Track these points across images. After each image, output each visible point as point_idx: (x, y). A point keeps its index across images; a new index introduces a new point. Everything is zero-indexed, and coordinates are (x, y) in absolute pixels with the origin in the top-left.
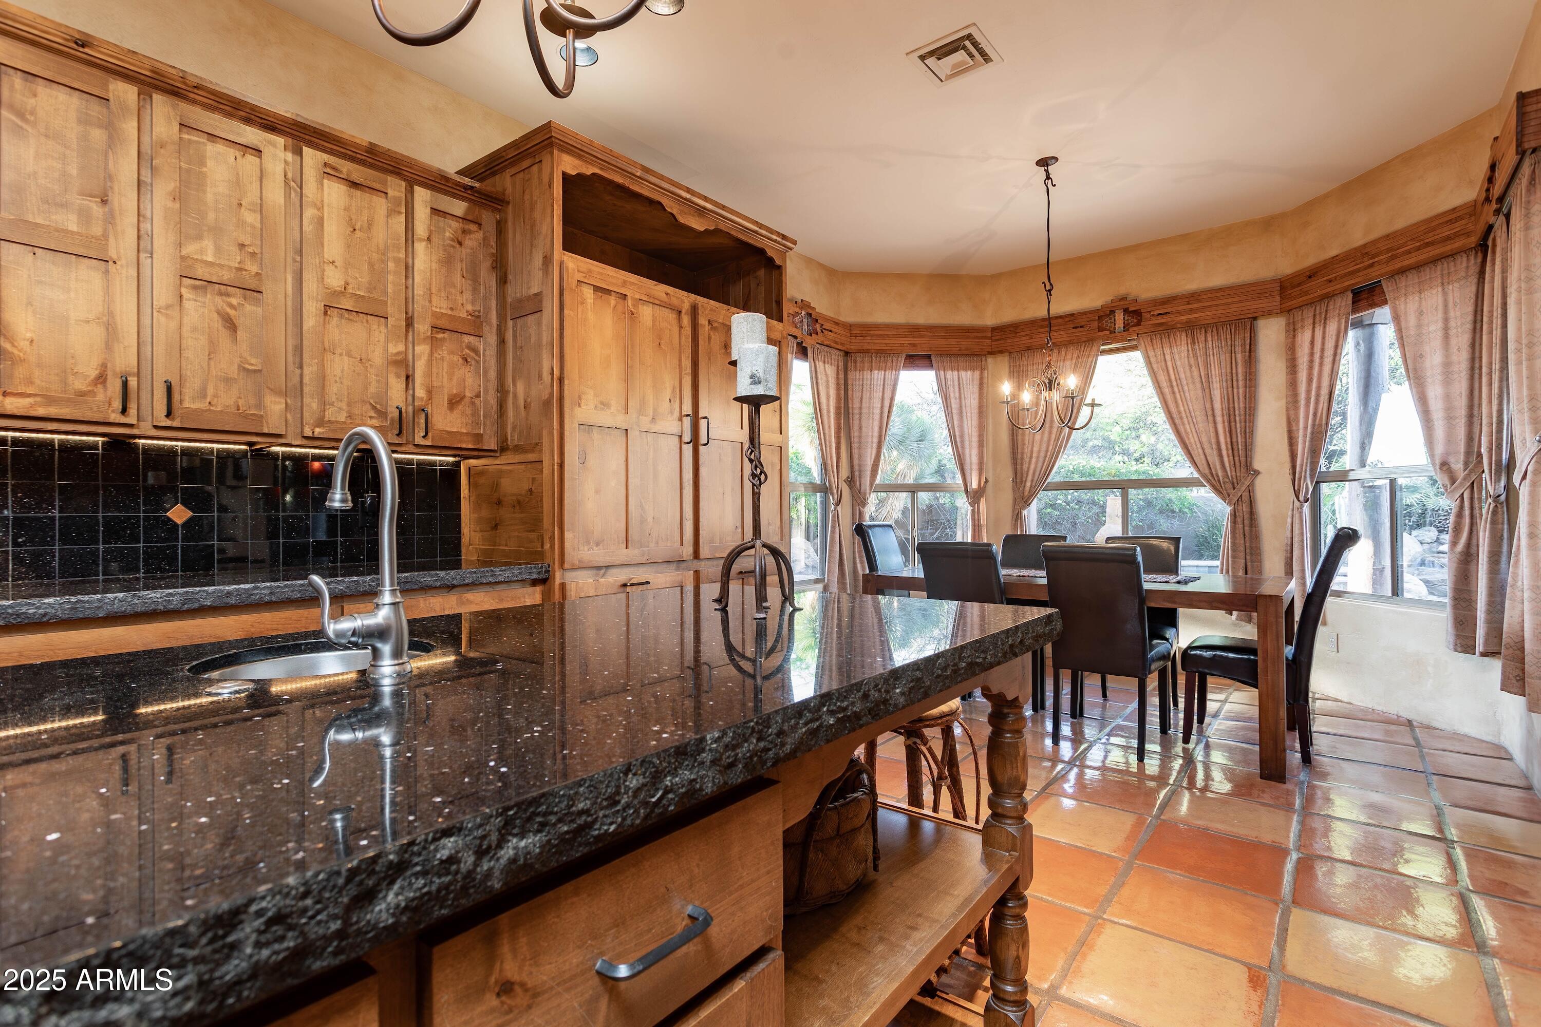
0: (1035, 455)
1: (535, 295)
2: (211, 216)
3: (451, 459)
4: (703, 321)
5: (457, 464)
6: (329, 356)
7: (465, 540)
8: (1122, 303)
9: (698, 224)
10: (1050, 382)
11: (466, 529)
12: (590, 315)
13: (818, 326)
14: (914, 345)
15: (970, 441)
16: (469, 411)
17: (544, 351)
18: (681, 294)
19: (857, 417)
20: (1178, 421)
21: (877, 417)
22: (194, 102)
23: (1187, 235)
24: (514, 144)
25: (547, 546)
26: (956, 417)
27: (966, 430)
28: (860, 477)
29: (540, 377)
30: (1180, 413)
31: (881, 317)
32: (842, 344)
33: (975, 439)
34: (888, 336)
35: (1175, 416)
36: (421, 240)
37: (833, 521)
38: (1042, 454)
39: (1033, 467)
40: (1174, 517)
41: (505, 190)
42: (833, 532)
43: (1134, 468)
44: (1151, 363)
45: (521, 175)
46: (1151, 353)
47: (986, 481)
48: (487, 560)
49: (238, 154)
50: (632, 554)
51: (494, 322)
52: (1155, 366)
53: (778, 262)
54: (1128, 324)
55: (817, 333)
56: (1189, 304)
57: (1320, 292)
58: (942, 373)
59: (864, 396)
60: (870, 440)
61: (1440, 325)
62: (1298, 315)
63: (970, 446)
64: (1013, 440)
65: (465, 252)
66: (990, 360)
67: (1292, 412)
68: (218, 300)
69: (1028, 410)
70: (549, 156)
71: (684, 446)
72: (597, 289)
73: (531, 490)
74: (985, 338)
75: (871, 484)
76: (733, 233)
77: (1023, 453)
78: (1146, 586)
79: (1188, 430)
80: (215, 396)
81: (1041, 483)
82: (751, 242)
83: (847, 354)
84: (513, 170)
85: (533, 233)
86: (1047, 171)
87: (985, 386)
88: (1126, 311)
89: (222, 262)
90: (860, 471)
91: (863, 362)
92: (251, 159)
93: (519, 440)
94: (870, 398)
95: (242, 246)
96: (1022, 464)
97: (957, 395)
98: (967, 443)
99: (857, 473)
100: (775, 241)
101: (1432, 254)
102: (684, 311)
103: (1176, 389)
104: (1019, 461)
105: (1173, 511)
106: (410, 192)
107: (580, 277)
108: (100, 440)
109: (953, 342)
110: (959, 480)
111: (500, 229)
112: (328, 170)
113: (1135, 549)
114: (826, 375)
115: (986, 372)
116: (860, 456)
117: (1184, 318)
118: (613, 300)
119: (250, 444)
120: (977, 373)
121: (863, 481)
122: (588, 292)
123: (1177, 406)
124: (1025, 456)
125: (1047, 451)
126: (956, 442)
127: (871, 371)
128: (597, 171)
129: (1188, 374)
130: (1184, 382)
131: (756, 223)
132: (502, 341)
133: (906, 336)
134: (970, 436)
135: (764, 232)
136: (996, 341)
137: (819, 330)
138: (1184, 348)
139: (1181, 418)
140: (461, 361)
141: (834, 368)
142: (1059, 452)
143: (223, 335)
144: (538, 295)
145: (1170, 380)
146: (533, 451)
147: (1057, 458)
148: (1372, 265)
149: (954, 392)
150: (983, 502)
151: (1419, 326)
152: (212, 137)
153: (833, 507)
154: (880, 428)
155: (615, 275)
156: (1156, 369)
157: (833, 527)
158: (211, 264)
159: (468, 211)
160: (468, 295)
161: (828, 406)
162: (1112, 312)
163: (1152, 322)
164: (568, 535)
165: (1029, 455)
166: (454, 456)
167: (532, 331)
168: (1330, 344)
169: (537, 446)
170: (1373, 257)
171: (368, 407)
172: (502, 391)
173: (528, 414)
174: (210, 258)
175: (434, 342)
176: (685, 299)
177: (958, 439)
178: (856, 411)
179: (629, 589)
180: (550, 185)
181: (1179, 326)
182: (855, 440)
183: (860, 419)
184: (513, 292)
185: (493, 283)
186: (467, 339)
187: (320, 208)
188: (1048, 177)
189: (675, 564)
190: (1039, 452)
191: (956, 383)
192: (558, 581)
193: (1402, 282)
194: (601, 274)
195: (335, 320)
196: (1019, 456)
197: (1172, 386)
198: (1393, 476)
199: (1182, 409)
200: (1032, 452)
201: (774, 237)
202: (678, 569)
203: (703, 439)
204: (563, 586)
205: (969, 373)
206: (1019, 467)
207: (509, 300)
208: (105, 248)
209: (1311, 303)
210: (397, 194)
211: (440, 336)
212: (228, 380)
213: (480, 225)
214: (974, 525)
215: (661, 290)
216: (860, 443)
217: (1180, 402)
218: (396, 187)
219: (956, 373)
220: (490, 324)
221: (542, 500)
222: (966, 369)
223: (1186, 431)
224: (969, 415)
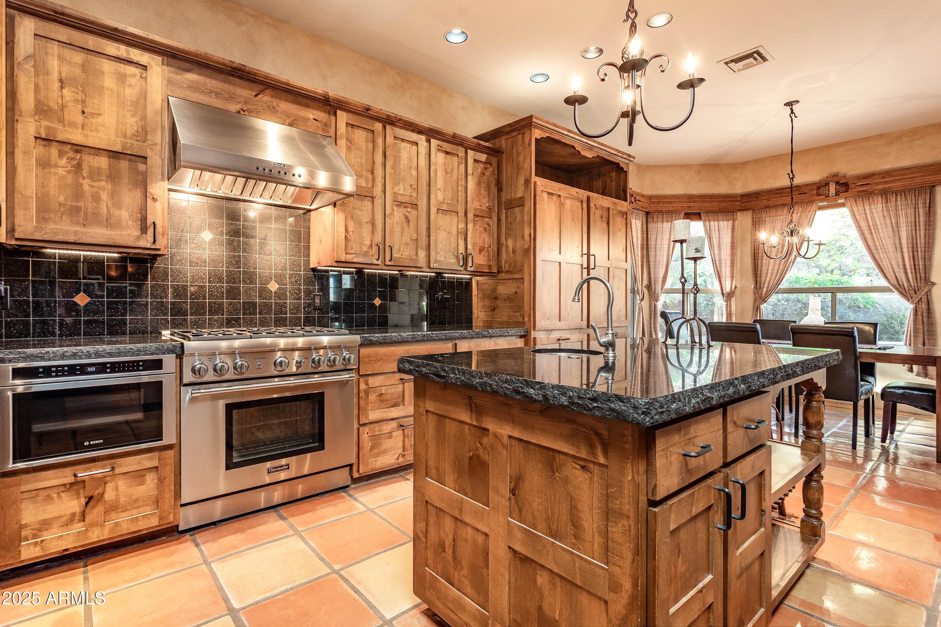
0: (770, 272)
1: (520, 198)
2: (402, 174)
3: (469, 276)
4: (592, 205)
5: (471, 279)
6: (438, 231)
7: (475, 316)
8: (834, 178)
9: (589, 155)
10: (792, 232)
11: (475, 310)
12: (546, 206)
13: (633, 198)
14: (690, 207)
15: (725, 264)
16: (486, 254)
17: (525, 225)
18: (582, 191)
19: (653, 249)
20: (874, 251)
21: (666, 250)
22: (397, 126)
23: (883, 134)
24: (510, 125)
25: (526, 319)
26: (716, 249)
27: (723, 257)
28: (655, 284)
29: (523, 238)
30: (876, 246)
31: (669, 191)
32: (646, 208)
33: (729, 262)
34: (674, 202)
35: (872, 248)
36: (470, 175)
37: (639, 310)
38: (775, 271)
39: (767, 279)
40: (860, 311)
41: (501, 146)
42: (639, 316)
43: (829, 278)
44: (855, 215)
45: (511, 139)
46: (855, 209)
47: (736, 287)
48: (489, 325)
49: (410, 146)
50: (562, 325)
51: (496, 210)
52: (858, 217)
53: (625, 169)
54: (839, 191)
55: (632, 203)
56: (884, 178)
58: (707, 223)
59: (658, 238)
60: (661, 263)
63: (725, 267)
64: (755, 263)
65: (485, 178)
66: (739, 214)
68: (404, 209)
69: (775, 247)
70: (529, 131)
71: (584, 270)
72: (549, 193)
73: (516, 292)
74: (737, 201)
75: (662, 289)
76: (605, 157)
77: (761, 271)
78: (859, 350)
79: (882, 257)
80: (403, 251)
81: (774, 289)
82: (613, 160)
83: (647, 213)
84: (506, 137)
85: (518, 168)
86: (792, 109)
87: (736, 230)
88: (837, 183)
89: (405, 193)
90: (655, 281)
91: (657, 218)
92: (415, 147)
93: (509, 268)
94: (662, 239)
95: (411, 185)
96: (761, 277)
97: (717, 236)
98: (723, 265)
99: (653, 282)
100: (625, 158)
102: (584, 201)
103: (873, 231)
104: (759, 276)
105: (859, 307)
106: (466, 152)
107: (542, 188)
108: (354, 270)
109: (715, 204)
110: (717, 286)
111: (499, 166)
112: (439, 148)
113: (853, 329)
114: (636, 226)
115: (736, 222)
116: (655, 272)
117: (880, 187)
118: (555, 198)
119: (399, 271)
120: (730, 223)
121: (656, 287)
122: (545, 195)
123: (874, 242)
124: (763, 272)
125: (778, 269)
126: (716, 264)
127: (663, 223)
128: (549, 135)
129: (883, 221)
130: (879, 227)
131: (616, 150)
132: (499, 220)
133: (685, 202)
134: (726, 260)
135: (620, 154)
136: (743, 203)
137: (633, 201)
138: (880, 206)
139: (877, 249)
140: (484, 230)
141: (640, 222)
142: (787, 270)
143: (406, 224)
144: (522, 199)
145: (869, 226)
146: (518, 273)
147: (785, 273)
149: (715, 234)
150: (733, 300)
152: (403, 140)
153: (639, 302)
154: (668, 256)
155: (554, 185)
156: (858, 219)
157: (639, 313)
158: (402, 195)
159: (487, 158)
160: (486, 199)
161: (637, 244)
162: (827, 184)
163: (856, 190)
164: (537, 314)
165: (766, 272)
166: (470, 275)
167: (518, 215)
169: (521, 270)
171: (451, 253)
172: (499, 245)
173: (515, 255)
174: (402, 192)
175: (475, 222)
176: (583, 194)
177: (717, 262)
178: (653, 246)
179: (560, 342)
180: (530, 144)
181: (876, 192)
182: (652, 263)
183: (655, 251)
184: (505, 196)
185: (496, 192)
186: (486, 220)
187: (436, 166)
188: (792, 112)
189: (579, 330)
190: (773, 270)
191: (717, 229)
192: (532, 336)
194: (550, 186)
195: (440, 215)
196: (759, 272)
197: (870, 230)
199: (877, 243)
200: (768, 270)
201: (625, 156)
202: (580, 333)
203: (592, 266)
204: (535, 339)
205: (725, 222)
206: (758, 279)
207: (503, 200)
208: (372, 192)
210: (462, 154)
211: (476, 219)
212: (407, 244)
213: (491, 164)
214: (727, 314)
215: (574, 191)
216: (655, 265)
217: (876, 239)
218: (461, 151)
219: (716, 223)
220: (494, 211)
221: (523, 297)
222: (723, 220)
223: (880, 257)
224: (725, 248)
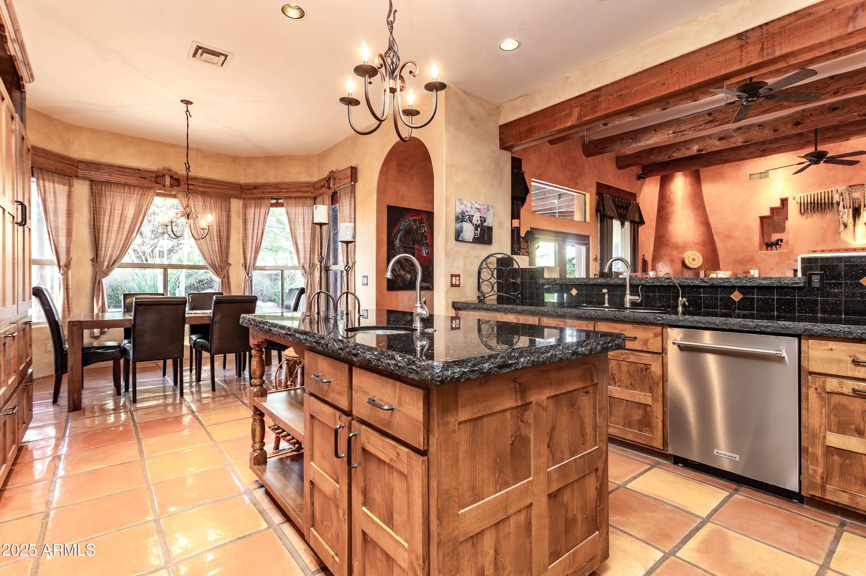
8: (169, 172)
26: (52, 214)
27: (59, 225)
46: (184, 201)
54: (172, 184)
56: (203, 183)
57: (259, 195)
58: (42, 182)
61: (302, 220)
62: (248, 202)
63: (62, 237)
64: (95, 235)
66: (76, 181)
67: (245, 241)
74: (73, 165)
77: (102, 244)
81: (116, 263)
86: (187, 107)
87: (72, 198)
88: (171, 177)
96: (101, 251)
101: (302, 195)
104: (99, 249)
109: (52, 162)
110: (53, 257)
115: (73, 188)
117: (200, 189)
120: (67, 188)
124: (104, 246)
148: (280, 192)
149: (50, 197)
150: (71, 271)
151: (295, 218)
162: (164, 176)
163: (185, 187)
168: (262, 217)
170: (281, 189)
177: (53, 230)
181: (198, 192)
188: (187, 110)
191: (52, 191)
193: (290, 201)
196: (100, 246)
198: (282, 269)
205: (61, 186)
206: (99, 252)
209: (254, 199)
219: (52, 184)
222: (59, 183)
